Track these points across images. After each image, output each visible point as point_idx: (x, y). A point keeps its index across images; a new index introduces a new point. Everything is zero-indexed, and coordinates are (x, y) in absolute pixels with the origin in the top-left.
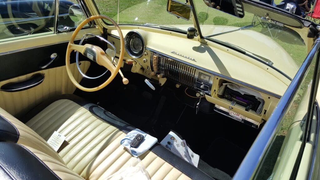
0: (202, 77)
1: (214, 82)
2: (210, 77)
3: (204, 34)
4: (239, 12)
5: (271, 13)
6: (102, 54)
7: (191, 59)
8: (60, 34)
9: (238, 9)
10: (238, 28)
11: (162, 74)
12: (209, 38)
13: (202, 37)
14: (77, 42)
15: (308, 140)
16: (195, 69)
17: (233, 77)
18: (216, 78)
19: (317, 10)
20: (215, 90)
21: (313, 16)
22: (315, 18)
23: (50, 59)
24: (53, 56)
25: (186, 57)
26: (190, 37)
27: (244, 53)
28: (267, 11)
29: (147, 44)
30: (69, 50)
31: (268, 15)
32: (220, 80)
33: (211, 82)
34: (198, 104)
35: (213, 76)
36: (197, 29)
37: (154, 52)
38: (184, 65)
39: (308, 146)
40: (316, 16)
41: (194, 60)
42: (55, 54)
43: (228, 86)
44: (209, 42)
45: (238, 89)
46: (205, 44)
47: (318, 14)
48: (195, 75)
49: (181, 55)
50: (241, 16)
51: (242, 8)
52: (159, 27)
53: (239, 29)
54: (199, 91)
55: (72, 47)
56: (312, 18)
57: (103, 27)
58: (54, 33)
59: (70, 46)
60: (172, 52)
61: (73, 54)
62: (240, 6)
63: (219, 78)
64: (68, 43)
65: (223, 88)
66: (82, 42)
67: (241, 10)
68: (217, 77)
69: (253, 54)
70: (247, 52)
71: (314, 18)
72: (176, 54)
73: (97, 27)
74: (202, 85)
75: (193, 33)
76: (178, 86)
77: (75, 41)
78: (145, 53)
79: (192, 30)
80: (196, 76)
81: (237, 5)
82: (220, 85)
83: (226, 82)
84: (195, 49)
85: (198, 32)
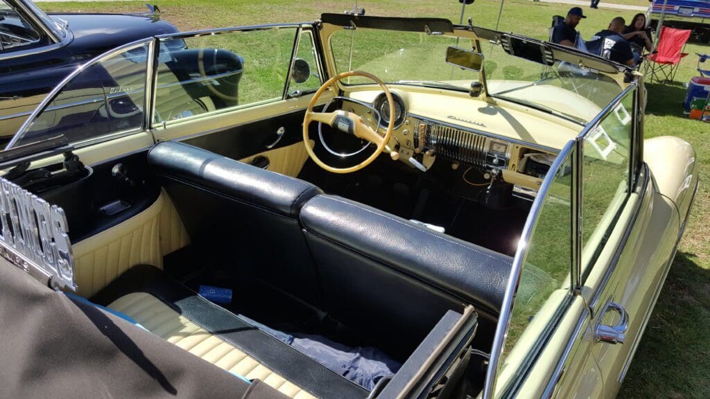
0: (495, 148)
1: (512, 154)
2: (506, 146)
3: (491, 92)
4: (548, 60)
5: (584, 60)
6: (361, 121)
7: (478, 124)
8: (290, 100)
9: (547, 56)
10: (531, 83)
11: (432, 151)
12: (498, 96)
13: (488, 95)
14: (318, 109)
15: (634, 191)
16: (484, 137)
17: (539, 142)
18: (515, 147)
19: (664, 48)
20: (513, 165)
21: (657, 59)
22: (662, 62)
23: (277, 136)
24: (280, 131)
25: (470, 122)
26: (475, 94)
27: (550, 113)
28: (580, 58)
29: (409, 108)
30: (307, 121)
31: (581, 61)
32: (522, 149)
33: (508, 155)
34: (489, 188)
35: (511, 145)
36: (483, 84)
37: (421, 119)
38: (468, 133)
39: (634, 197)
40: (662, 59)
41: (482, 125)
42: (282, 128)
43: (532, 158)
44: (498, 101)
45: (545, 160)
46: (494, 104)
47: (667, 54)
48: (484, 149)
49: (463, 121)
50: (550, 64)
51: (552, 55)
52: (421, 84)
53: (533, 85)
54: (488, 171)
55: (311, 116)
56: (656, 64)
57: (338, 89)
58: (283, 99)
59: (309, 115)
60: (449, 117)
61: (313, 124)
62: (550, 53)
63: (520, 147)
64: (305, 110)
65: (524, 160)
66: (325, 108)
67: (551, 57)
68: (516, 145)
69: (562, 113)
70: (553, 112)
71: (659, 62)
72: (455, 118)
73: (330, 90)
74: (495, 158)
75: (478, 89)
76: (455, 166)
77: (315, 107)
78: (407, 121)
79: (477, 86)
80: (486, 149)
81: (546, 52)
82: (521, 157)
83: (528, 151)
84: (482, 110)
85: (484, 89)
